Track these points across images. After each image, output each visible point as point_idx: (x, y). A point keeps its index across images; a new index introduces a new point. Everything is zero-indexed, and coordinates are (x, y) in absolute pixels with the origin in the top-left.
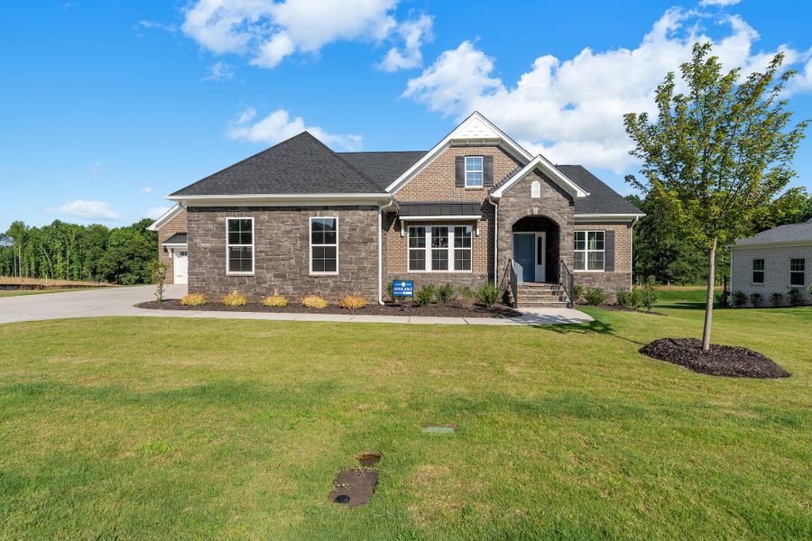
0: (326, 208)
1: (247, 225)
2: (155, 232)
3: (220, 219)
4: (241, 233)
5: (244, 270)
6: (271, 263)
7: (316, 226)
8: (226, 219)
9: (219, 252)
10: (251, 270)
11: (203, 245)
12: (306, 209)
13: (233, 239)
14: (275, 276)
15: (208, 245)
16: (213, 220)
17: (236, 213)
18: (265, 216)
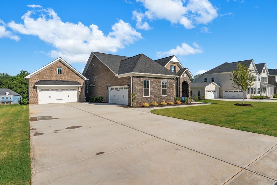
0: (165, 78)
1: (148, 82)
2: (28, 79)
3: (141, 80)
4: (146, 84)
5: (147, 95)
6: (154, 93)
7: (163, 83)
8: (143, 80)
9: (141, 90)
10: (149, 95)
11: (137, 88)
12: (161, 78)
13: (145, 86)
14: (155, 97)
15: (138, 88)
16: (140, 80)
17: (146, 79)
18: (152, 80)
